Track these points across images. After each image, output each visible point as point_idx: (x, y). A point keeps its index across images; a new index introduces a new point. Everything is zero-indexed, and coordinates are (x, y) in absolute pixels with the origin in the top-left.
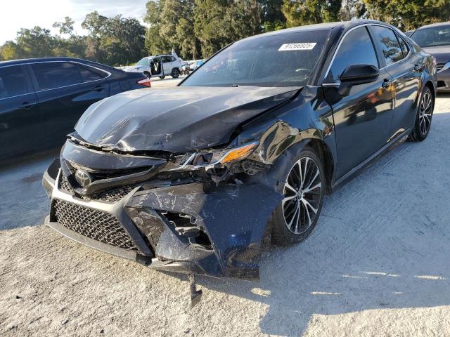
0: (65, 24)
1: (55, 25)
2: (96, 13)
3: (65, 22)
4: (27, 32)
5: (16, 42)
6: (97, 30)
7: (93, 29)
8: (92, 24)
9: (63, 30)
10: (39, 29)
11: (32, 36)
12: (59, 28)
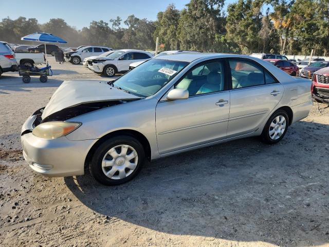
0: (116, 21)
1: (111, 21)
2: (133, 16)
3: (116, 19)
4: (96, 23)
5: (89, 28)
6: (132, 26)
7: (130, 26)
8: (130, 22)
9: (115, 24)
10: (102, 22)
11: (98, 25)
12: (112, 23)
